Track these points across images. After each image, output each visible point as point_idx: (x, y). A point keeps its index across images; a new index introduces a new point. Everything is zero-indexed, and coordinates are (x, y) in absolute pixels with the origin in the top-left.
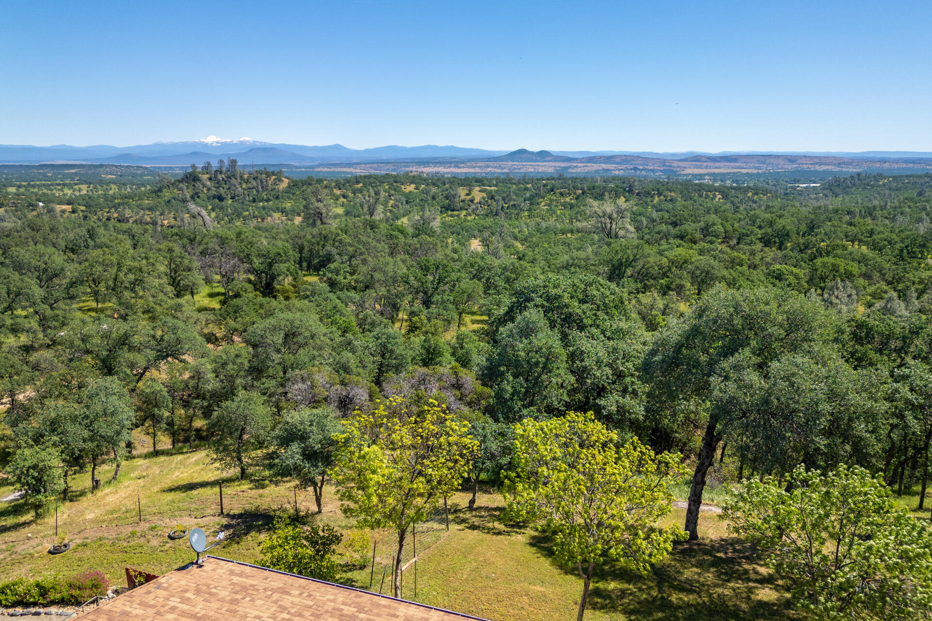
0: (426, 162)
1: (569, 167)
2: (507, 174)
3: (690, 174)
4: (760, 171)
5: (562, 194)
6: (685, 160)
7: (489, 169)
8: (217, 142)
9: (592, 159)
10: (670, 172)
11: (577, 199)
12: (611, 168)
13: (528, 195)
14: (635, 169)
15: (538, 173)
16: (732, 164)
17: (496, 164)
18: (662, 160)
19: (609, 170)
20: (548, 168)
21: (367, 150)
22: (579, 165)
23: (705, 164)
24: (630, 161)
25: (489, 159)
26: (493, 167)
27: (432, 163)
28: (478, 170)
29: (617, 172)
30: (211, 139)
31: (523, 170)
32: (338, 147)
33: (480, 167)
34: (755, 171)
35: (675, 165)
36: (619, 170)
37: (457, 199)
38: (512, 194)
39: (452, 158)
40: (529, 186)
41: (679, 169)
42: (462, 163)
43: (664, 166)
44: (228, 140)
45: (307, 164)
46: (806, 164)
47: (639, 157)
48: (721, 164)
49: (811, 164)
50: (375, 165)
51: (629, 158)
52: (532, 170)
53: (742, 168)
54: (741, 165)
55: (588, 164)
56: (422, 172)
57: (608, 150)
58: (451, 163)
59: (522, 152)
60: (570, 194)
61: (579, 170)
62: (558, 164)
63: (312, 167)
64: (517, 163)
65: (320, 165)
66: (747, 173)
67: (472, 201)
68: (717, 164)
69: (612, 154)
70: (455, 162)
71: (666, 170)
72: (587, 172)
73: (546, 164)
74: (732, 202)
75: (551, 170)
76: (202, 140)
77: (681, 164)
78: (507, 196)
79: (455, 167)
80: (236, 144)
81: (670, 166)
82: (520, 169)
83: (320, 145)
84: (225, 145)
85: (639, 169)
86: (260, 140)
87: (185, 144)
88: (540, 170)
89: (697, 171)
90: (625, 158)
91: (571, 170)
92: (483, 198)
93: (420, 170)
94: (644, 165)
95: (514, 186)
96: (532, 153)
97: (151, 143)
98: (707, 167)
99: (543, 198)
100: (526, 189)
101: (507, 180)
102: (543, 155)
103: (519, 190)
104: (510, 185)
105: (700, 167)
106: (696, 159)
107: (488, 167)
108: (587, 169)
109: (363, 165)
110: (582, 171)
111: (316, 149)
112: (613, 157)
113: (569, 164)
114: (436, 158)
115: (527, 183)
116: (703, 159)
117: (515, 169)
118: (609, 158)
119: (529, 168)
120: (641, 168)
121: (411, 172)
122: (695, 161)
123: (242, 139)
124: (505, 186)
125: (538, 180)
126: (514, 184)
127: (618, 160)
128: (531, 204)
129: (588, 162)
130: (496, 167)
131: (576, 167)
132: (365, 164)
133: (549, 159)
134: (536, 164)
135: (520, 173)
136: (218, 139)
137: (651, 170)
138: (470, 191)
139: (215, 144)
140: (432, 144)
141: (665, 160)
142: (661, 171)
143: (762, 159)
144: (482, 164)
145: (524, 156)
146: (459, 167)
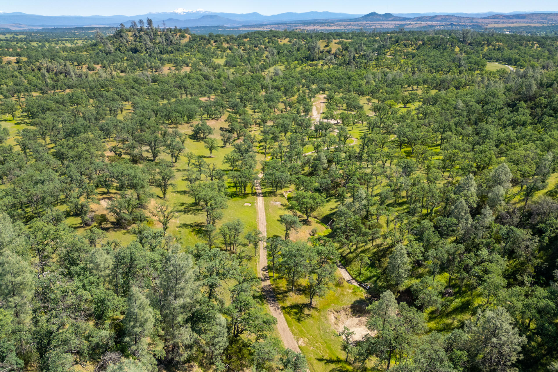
0: (308, 23)
1: (405, 25)
2: (361, 29)
3: (492, 28)
4: (545, 25)
5: (405, 45)
6: (487, 18)
7: (350, 27)
8: (184, 12)
9: (421, 18)
10: (477, 26)
11: (417, 49)
12: (434, 24)
13: (376, 46)
14: (452, 25)
15: (384, 29)
16: (521, 20)
17: (355, 23)
18: (471, 18)
19: (433, 26)
20: (390, 25)
21: (273, 16)
22: (412, 22)
23: (502, 21)
24: (448, 19)
25: (350, 20)
26: (353, 25)
27: (313, 23)
28: (342, 27)
29: (439, 27)
30: (180, 10)
31: (373, 27)
32: (255, 14)
33: (344, 25)
34: (541, 25)
35: (480, 21)
36: (440, 26)
37: (316, 51)
38: (363, 45)
39: (326, 20)
40: (377, 38)
41: (483, 24)
42: (332, 23)
43: (472, 22)
44: (190, 11)
45: (235, 26)
47: (455, 16)
48: (514, 20)
50: (277, 26)
51: (447, 17)
52: (379, 27)
53: (530, 23)
54: (529, 21)
55: (418, 22)
56: (304, 30)
57: (431, 12)
58: (325, 23)
59: (373, 14)
60: (412, 45)
61: (412, 26)
62: (397, 22)
63: (237, 28)
64: (369, 22)
65: (243, 26)
66: (535, 27)
67: (329, 52)
68: (511, 21)
69: (435, 15)
70: (328, 22)
71: (473, 25)
72: (417, 28)
73: (389, 22)
74: (548, 50)
75: (392, 27)
76: (175, 11)
77: (484, 21)
78: (359, 47)
79: (328, 26)
80: (194, 13)
81: (477, 22)
82: (371, 26)
83: (245, 13)
84: (188, 14)
85: (454, 25)
86: (209, 11)
87: (165, 14)
88: (384, 27)
89: (497, 26)
90: (444, 17)
91: (406, 27)
92: (339, 49)
93: (304, 28)
94: (457, 22)
95: (366, 39)
96: (380, 15)
97: (146, 14)
98: (503, 23)
99: (389, 48)
100: (375, 41)
101: (361, 34)
102: (388, 16)
103: (369, 42)
104: (362, 38)
105: (498, 23)
106: (496, 17)
107: (349, 25)
108: (417, 25)
109: (269, 26)
110: (414, 27)
111: (242, 15)
112: (436, 16)
113: (405, 22)
114: (316, 20)
115: (376, 36)
116: (501, 17)
117: (368, 26)
118: (433, 18)
119: (378, 26)
120: (456, 24)
121: (297, 29)
122: (494, 18)
123: (198, 10)
124: (358, 39)
125: (384, 33)
126: (366, 37)
127: (439, 19)
128: (379, 54)
129: (418, 21)
130: (355, 25)
131: (410, 24)
132: (270, 25)
133: (392, 19)
134: (382, 22)
135: (371, 29)
136: (184, 10)
137: (463, 25)
138: (328, 43)
139: (182, 14)
140: (314, 11)
141: (473, 18)
142: (470, 26)
143: (544, 16)
144: (345, 23)
145: (374, 17)
146: (330, 26)
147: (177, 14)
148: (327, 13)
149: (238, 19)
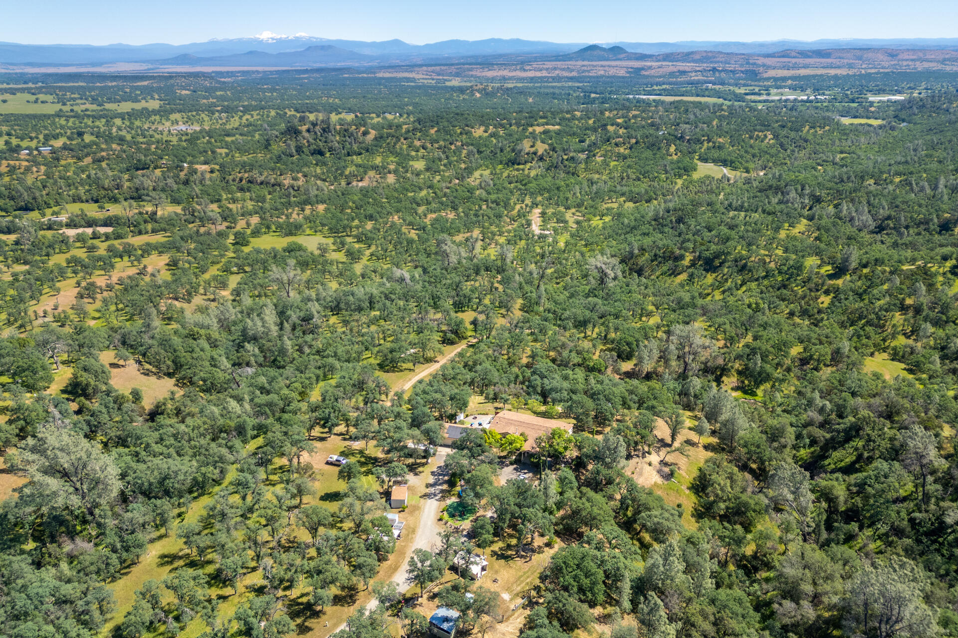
0: (487, 62)
1: (643, 69)
3: (772, 78)
6: (771, 55)
7: (557, 72)
8: (273, 39)
9: (668, 56)
10: (752, 73)
12: (687, 69)
14: (716, 69)
15: (608, 76)
17: (564, 65)
18: (745, 56)
19: (685, 72)
20: (618, 69)
21: (428, 46)
22: (654, 64)
23: (794, 61)
24: (710, 58)
25: (557, 57)
26: (561, 69)
27: (497, 64)
28: (544, 73)
29: (695, 73)
30: (266, 35)
31: (593, 73)
32: (397, 42)
33: (547, 70)
34: (851, 72)
35: (761, 61)
36: (696, 71)
39: (518, 57)
41: (762, 70)
42: (528, 63)
43: (748, 63)
44: (284, 36)
46: (907, 60)
47: (721, 53)
48: (812, 61)
49: (912, 60)
50: (438, 68)
51: (710, 54)
52: (602, 73)
54: (832, 62)
55: (664, 63)
58: (516, 63)
59: (593, 48)
61: (653, 72)
62: (631, 64)
63: (373, 72)
64: (587, 63)
65: (381, 68)
66: (835, 76)
68: (808, 61)
69: (691, 50)
70: (522, 62)
71: (748, 70)
72: (662, 75)
73: (618, 63)
75: (622, 73)
76: (257, 36)
77: (769, 61)
79: (521, 69)
80: (291, 41)
81: (755, 64)
82: (589, 71)
83: (378, 40)
84: (280, 41)
85: (718, 70)
86: (316, 36)
87: (240, 41)
88: (610, 73)
90: (704, 54)
91: (643, 73)
94: (725, 63)
96: (604, 49)
97: (206, 40)
102: (616, 51)
106: (786, 53)
107: (555, 69)
108: (662, 70)
109: (425, 68)
110: (658, 73)
111: (373, 45)
112: (692, 53)
113: (643, 63)
114: (501, 56)
116: (793, 54)
117: (584, 71)
118: (687, 55)
119: (600, 70)
120: (722, 67)
122: (783, 56)
123: (297, 35)
127: (697, 57)
129: (664, 60)
130: (563, 69)
131: (651, 67)
132: (427, 65)
133: (621, 56)
134: (608, 63)
136: (274, 35)
137: (731, 71)
139: (270, 41)
140: (496, 37)
141: (748, 55)
142: (742, 72)
143: (859, 53)
144: (549, 65)
145: (595, 53)
146: (525, 70)
147: (261, 42)
148: (518, 41)
149: (367, 52)
